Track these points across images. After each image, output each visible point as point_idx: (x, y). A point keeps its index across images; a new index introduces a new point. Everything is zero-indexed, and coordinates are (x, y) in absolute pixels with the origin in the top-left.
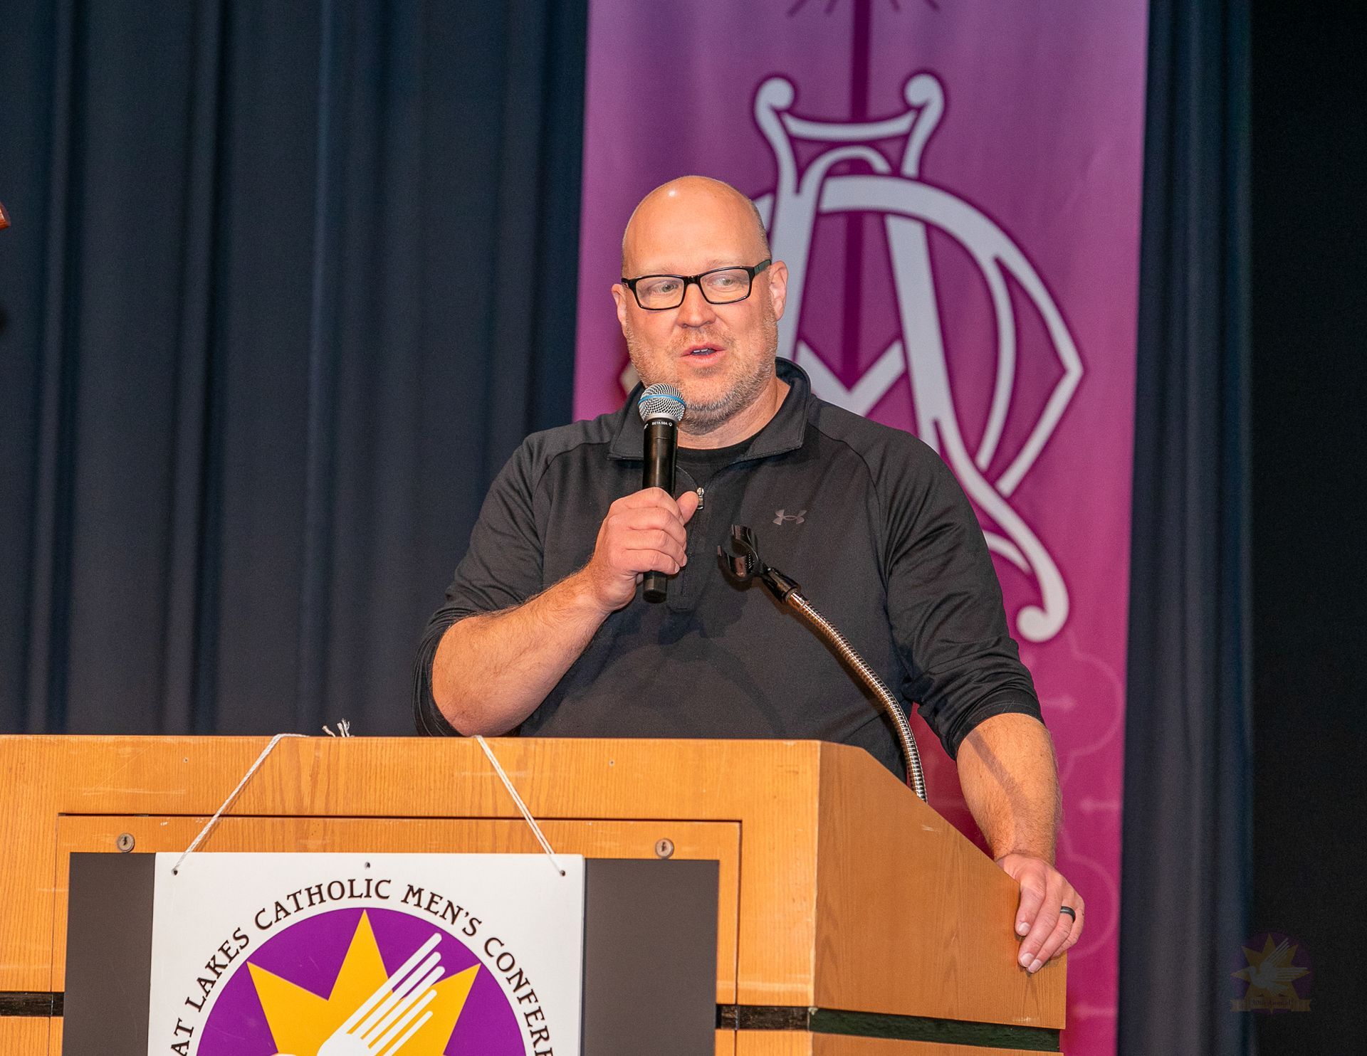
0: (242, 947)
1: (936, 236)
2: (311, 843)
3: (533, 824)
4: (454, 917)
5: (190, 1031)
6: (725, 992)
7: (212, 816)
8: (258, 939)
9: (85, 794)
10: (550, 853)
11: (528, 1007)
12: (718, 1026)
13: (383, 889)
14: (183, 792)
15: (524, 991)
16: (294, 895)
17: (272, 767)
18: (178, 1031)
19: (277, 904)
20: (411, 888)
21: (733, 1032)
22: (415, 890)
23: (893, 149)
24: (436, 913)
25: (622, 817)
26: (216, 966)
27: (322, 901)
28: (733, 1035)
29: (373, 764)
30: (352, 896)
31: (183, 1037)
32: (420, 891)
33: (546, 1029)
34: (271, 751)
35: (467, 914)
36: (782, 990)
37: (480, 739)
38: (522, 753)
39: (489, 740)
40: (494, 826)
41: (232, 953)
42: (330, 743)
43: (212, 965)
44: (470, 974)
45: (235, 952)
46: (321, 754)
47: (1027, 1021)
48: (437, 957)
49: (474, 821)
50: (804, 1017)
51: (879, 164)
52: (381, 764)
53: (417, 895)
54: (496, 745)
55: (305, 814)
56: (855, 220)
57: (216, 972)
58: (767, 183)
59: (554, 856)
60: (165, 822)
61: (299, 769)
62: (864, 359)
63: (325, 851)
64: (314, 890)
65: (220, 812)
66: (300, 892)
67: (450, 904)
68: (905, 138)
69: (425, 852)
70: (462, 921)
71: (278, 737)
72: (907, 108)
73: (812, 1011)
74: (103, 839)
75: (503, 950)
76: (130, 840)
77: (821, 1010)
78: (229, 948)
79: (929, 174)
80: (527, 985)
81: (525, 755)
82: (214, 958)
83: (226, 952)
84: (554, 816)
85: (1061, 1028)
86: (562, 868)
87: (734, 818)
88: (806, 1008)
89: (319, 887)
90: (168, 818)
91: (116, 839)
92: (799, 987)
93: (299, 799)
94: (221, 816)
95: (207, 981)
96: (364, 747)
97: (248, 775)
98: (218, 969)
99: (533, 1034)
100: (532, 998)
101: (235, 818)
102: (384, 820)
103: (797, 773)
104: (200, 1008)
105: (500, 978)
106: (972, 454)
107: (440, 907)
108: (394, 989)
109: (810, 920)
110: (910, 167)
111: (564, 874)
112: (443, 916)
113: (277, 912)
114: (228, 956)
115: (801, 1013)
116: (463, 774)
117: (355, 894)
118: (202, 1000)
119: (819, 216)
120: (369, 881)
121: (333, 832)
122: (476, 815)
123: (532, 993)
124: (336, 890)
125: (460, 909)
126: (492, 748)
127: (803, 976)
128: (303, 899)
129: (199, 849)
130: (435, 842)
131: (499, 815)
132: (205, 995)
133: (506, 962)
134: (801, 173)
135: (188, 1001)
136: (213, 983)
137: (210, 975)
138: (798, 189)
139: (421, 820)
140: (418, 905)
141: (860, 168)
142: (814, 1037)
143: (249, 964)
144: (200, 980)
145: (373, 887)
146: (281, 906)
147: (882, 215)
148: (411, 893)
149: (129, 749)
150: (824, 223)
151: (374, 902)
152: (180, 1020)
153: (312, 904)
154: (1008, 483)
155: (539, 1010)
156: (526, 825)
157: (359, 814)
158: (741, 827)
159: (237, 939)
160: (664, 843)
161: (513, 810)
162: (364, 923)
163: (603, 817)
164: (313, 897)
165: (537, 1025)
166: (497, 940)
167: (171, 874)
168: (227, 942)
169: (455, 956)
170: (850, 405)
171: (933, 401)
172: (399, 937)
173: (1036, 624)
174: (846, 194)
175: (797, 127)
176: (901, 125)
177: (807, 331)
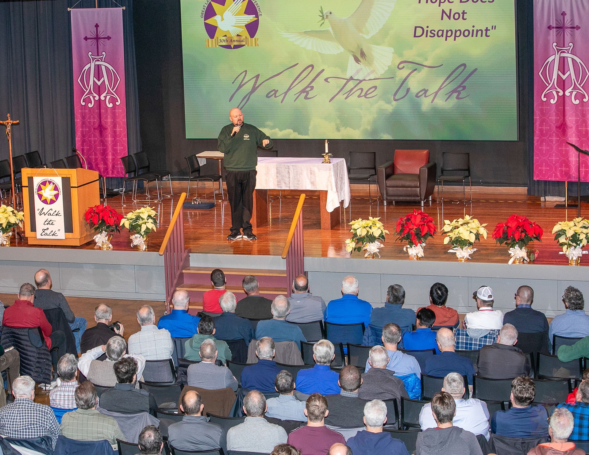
1: (106, 67)
2: (44, 176)
3: (58, 175)
4: (53, 181)
7: (37, 174)
8: (41, 183)
11: (59, 187)
12: (71, 188)
17: (40, 170)
28: (72, 190)
30: (46, 180)
31: (36, 189)
32: (51, 179)
36: (75, 185)
47: (95, 179)
48: (52, 184)
49: (54, 174)
50: (76, 187)
51: (100, 60)
55: (43, 174)
56: (98, 65)
60: (34, 174)
62: (100, 79)
69: (51, 176)
76: (31, 176)
77: (78, 186)
79: (105, 61)
85: (98, 178)
97: (38, 171)
102: (48, 174)
104: (37, 187)
108: (50, 186)
109: (76, 180)
110: (103, 61)
111: (60, 178)
114: (39, 184)
119: (95, 65)
120: (47, 178)
127: (76, 183)
131: (56, 174)
133: (57, 184)
134: (93, 61)
137: (37, 185)
141: (98, 60)
145: (48, 179)
146: (42, 180)
147: (101, 65)
154: (114, 90)
157: (46, 174)
158: (71, 175)
159: (39, 182)
160: (66, 176)
162: (47, 182)
163: (63, 174)
164: (44, 180)
166: (56, 182)
169: (54, 184)
170: (99, 83)
171: (107, 83)
172: (50, 182)
173: (118, 104)
174: (97, 63)
175: (92, 57)
176: (102, 56)
177: (94, 76)
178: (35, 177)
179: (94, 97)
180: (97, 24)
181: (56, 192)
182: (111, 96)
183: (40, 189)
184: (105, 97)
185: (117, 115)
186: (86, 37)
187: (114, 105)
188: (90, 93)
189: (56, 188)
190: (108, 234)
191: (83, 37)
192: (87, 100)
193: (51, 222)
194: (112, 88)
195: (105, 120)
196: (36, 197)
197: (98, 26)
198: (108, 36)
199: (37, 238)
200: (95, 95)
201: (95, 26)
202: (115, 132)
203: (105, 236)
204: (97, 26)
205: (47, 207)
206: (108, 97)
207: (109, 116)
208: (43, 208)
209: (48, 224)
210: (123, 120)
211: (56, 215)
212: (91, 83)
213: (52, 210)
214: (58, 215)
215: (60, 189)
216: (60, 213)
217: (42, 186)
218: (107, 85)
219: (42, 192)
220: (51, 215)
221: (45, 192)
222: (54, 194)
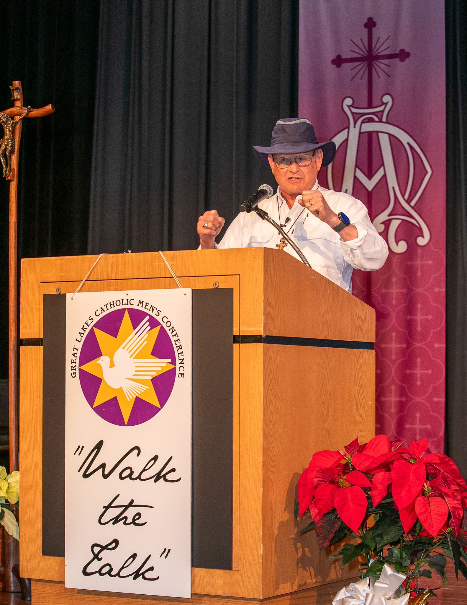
0: (91, 322)
1: (392, 137)
2: (112, 288)
3: (176, 279)
4: (153, 310)
5: (77, 349)
6: (236, 332)
7: (82, 281)
8: (96, 319)
9: (47, 276)
10: (181, 288)
11: (175, 338)
12: (234, 342)
13: (132, 302)
14: (75, 274)
15: (174, 333)
16: (106, 305)
17: (100, 264)
18: (74, 349)
19: (101, 308)
20: (140, 301)
21: (239, 344)
22: (141, 302)
23: (379, 115)
24: (147, 309)
25: (203, 275)
26: (84, 328)
27: (114, 306)
28: (239, 345)
29: (129, 262)
30: (123, 305)
31: (75, 351)
32: (143, 302)
33: (181, 346)
34: (99, 260)
35: (157, 309)
36: (254, 330)
37: (160, 252)
38: (173, 256)
39: (163, 252)
40: (165, 280)
41: (89, 324)
42: (116, 256)
43: (83, 328)
44: (158, 329)
45: (90, 324)
46: (114, 260)
47: (359, 340)
48: (148, 323)
49: (159, 279)
50: (261, 338)
51: (376, 119)
52: (131, 262)
53: (142, 304)
54: (165, 254)
55: (110, 279)
56: (370, 134)
57: (84, 330)
58: (347, 126)
59: (182, 289)
60: (70, 284)
61: (108, 265)
62: (373, 172)
63: (115, 291)
64: (112, 303)
65: (85, 279)
66: (108, 304)
67: (152, 306)
68: (383, 111)
69: (145, 289)
70: (155, 311)
71: (102, 254)
73: (264, 336)
74: (52, 290)
75: (168, 320)
76: (60, 290)
77: (267, 336)
78: (88, 323)
79: (389, 122)
80: (175, 331)
81: (174, 256)
82: (83, 326)
83: (87, 324)
84: (183, 276)
85: (373, 342)
86: (184, 293)
87: (238, 274)
88: (261, 336)
89: (113, 302)
90: (71, 282)
91: (56, 290)
92: (259, 329)
93: (108, 274)
94: (85, 281)
95: (82, 333)
96: (126, 257)
97: (93, 267)
98: (85, 330)
99: (177, 347)
100: (176, 335)
101: (89, 281)
102: (132, 280)
103: (257, 258)
104: (80, 342)
105: (167, 329)
106: (403, 196)
107: (149, 307)
108: (136, 334)
109: (261, 306)
110: (384, 119)
111: (185, 295)
112: (149, 310)
113: (101, 310)
114: (87, 325)
115: (260, 337)
116: (155, 264)
117: (124, 304)
118: (80, 339)
119: (360, 133)
120: (127, 299)
121: (118, 284)
122: (160, 277)
123: (177, 334)
124: (118, 303)
125: (155, 307)
126: (164, 255)
127: (260, 325)
128: (109, 306)
129: (79, 292)
130: (147, 286)
131: (166, 277)
132: (81, 338)
133: (168, 324)
134: (355, 122)
135: (77, 340)
136: (83, 334)
137: (83, 332)
138: (355, 127)
139: (143, 279)
140: (142, 307)
141: (371, 120)
142: (264, 345)
143: (93, 327)
144: (80, 333)
145: (129, 302)
146: (102, 309)
147: (377, 132)
148: (140, 303)
149: (59, 261)
150: (361, 135)
151: (129, 306)
152: (74, 346)
153: (111, 308)
154: (413, 203)
155: (179, 339)
156: (174, 279)
157: (125, 278)
158: (240, 277)
159: (90, 320)
160: (216, 283)
161: (171, 275)
162: (127, 313)
163: (198, 275)
164: (111, 305)
165: (178, 344)
166: (166, 317)
167: (71, 300)
168: (87, 321)
169: (153, 323)
170: (370, 185)
171: (392, 182)
172: (137, 317)
173: (422, 241)
175: (354, 110)
176: (382, 108)
177: (358, 165)
178: (76, 296)
180: (370, 19)
181: (162, 365)
182: (403, 220)
183: (91, 350)
184: (387, 223)
185: (419, 274)
186: (339, 57)
187: (412, 246)
189: (163, 347)
190: (405, 586)
191: (330, 56)
193: (130, 513)
195: (383, 291)
197: (374, 24)
198: (402, 51)
199: (68, 585)
201: (366, 25)
202: (409, 325)
203: (391, 594)
204: (370, 24)
205: (118, 440)
206: (395, 224)
207: (394, 280)
209: (116, 520)
210: (437, 290)
211: (158, 477)
212: (348, 184)
213: (138, 455)
214: (166, 480)
215: (180, 351)
216: (173, 470)
217: (101, 336)
218: (393, 188)
219: (99, 365)
220: (133, 476)
221: (112, 365)
222: (155, 374)
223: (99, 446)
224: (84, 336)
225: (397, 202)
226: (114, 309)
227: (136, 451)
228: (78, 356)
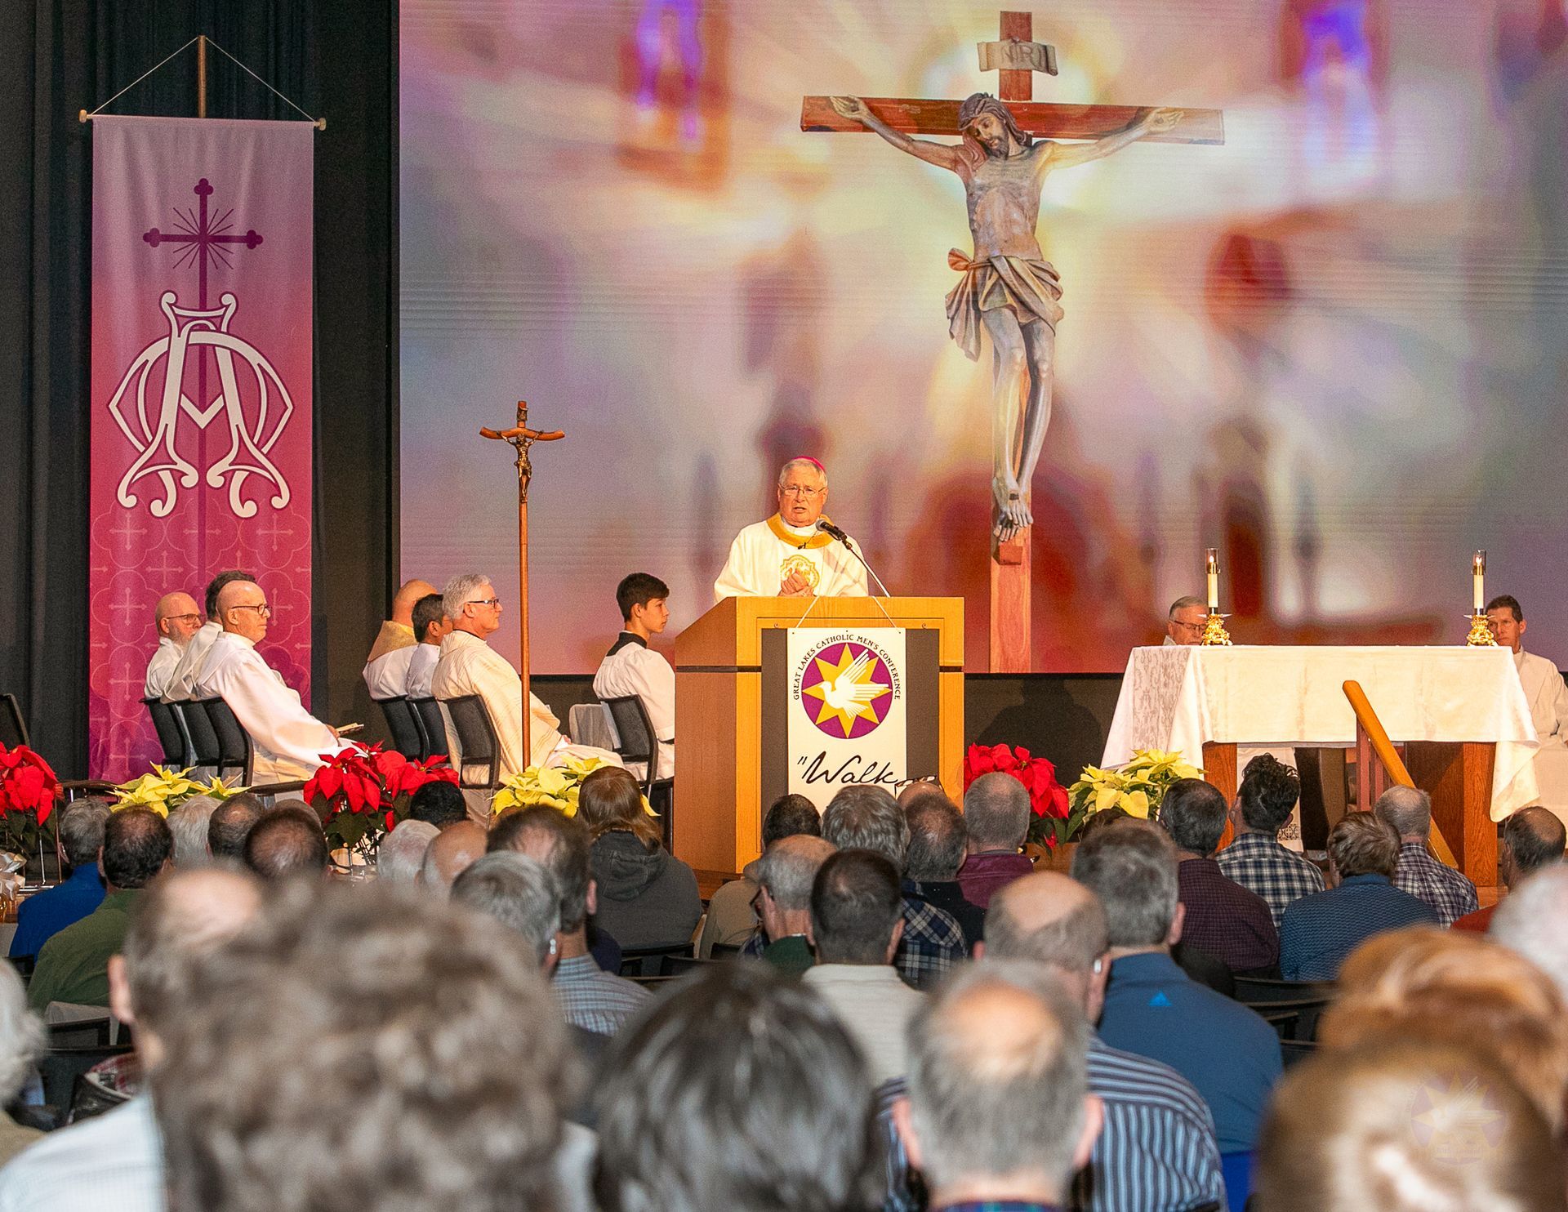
0: (815, 652)
1: (234, 355)
2: (834, 625)
3: (891, 620)
4: (871, 644)
5: (799, 675)
6: (942, 663)
7: (802, 618)
8: (818, 651)
9: (764, 612)
10: (896, 627)
11: (892, 668)
12: (940, 670)
13: (852, 637)
15: (890, 663)
16: (827, 639)
17: (817, 606)
18: (796, 675)
19: (822, 641)
20: (857, 637)
22: (860, 637)
23: (216, 321)
24: (866, 643)
25: (913, 618)
27: (835, 640)
28: (943, 673)
31: (798, 677)
32: (862, 637)
33: (896, 673)
35: (874, 643)
36: (955, 663)
37: (873, 597)
38: (885, 601)
39: (876, 597)
40: (879, 620)
43: (805, 658)
44: (876, 659)
45: (811, 654)
48: (867, 655)
49: (873, 619)
51: (213, 328)
53: (861, 639)
55: (827, 617)
56: (203, 347)
59: (900, 628)
60: (788, 619)
62: (208, 403)
64: (834, 637)
67: (870, 641)
69: (861, 627)
70: (874, 646)
72: (223, 306)
74: (770, 624)
75: (884, 652)
76: (780, 625)
79: (230, 332)
82: (805, 656)
83: (809, 654)
84: (900, 617)
86: (901, 632)
87: (939, 617)
89: (836, 637)
91: (775, 624)
92: (960, 663)
93: (825, 614)
94: (805, 618)
97: (811, 607)
98: (807, 659)
99: (893, 674)
101: (809, 619)
102: (849, 619)
103: (958, 606)
104: (802, 669)
105: (884, 661)
106: (252, 439)
107: (868, 642)
108: (856, 664)
110: (224, 328)
112: (868, 644)
113: (822, 643)
116: (869, 606)
117: (844, 639)
119: (188, 345)
120: (848, 635)
121: (835, 622)
122: (874, 617)
123: (893, 664)
124: (839, 638)
126: (878, 600)
127: (960, 658)
128: (830, 641)
129: (798, 627)
130: (864, 625)
131: (881, 617)
132: (803, 666)
133: (886, 656)
134: (180, 330)
135: (799, 668)
136: (805, 663)
137: (804, 661)
138: (179, 336)
139: (859, 619)
140: (862, 641)
141: (204, 328)
143: (816, 657)
145: (849, 637)
146: (824, 642)
147: (214, 346)
151: (849, 641)
152: (797, 672)
153: (832, 641)
154: (265, 450)
155: (895, 669)
157: (842, 617)
158: (943, 620)
159: (812, 651)
160: (925, 624)
161: (885, 616)
162: (846, 647)
163: (910, 617)
166: (882, 650)
167: (792, 634)
169: (872, 655)
170: (202, 419)
171: (236, 418)
172: (856, 650)
173: (278, 503)
174: (199, 338)
175: (178, 311)
176: (220, 312)
177: (184, 390)
178: (797, 630)
179: (178, 476)
180: (204, 182)
181: (880, 689)
182: (251, 472)
183: (813, 676)
184: (228, 476)
185: (275, 548)
186: (153, 231)
188: (161, 457)
189: (881, 674)
192: (149, 489)
194: (256, 440)
196: (796, 709)
197: (209, 190)
200: (182, 466)
201: (197, 190)
204: (204, 189)
205: (839, 750)
206: (239, 478)
208: (824, 753)
210: (299, 570)
212: (168, 417)
213: (859, 762)
214: (884, 781)
215: (896, 678)
216: (891, 773)
217: (823, 665)
218: (237, 426)
219: (821, 690)
220: (854, 780)
221: (834, 689)
222: (874, 697)
223: (822, 756)
224: (806, 665)
225: (243, 447)
226: (834, 643)
227: (857, 759)
228: (801, 681)
